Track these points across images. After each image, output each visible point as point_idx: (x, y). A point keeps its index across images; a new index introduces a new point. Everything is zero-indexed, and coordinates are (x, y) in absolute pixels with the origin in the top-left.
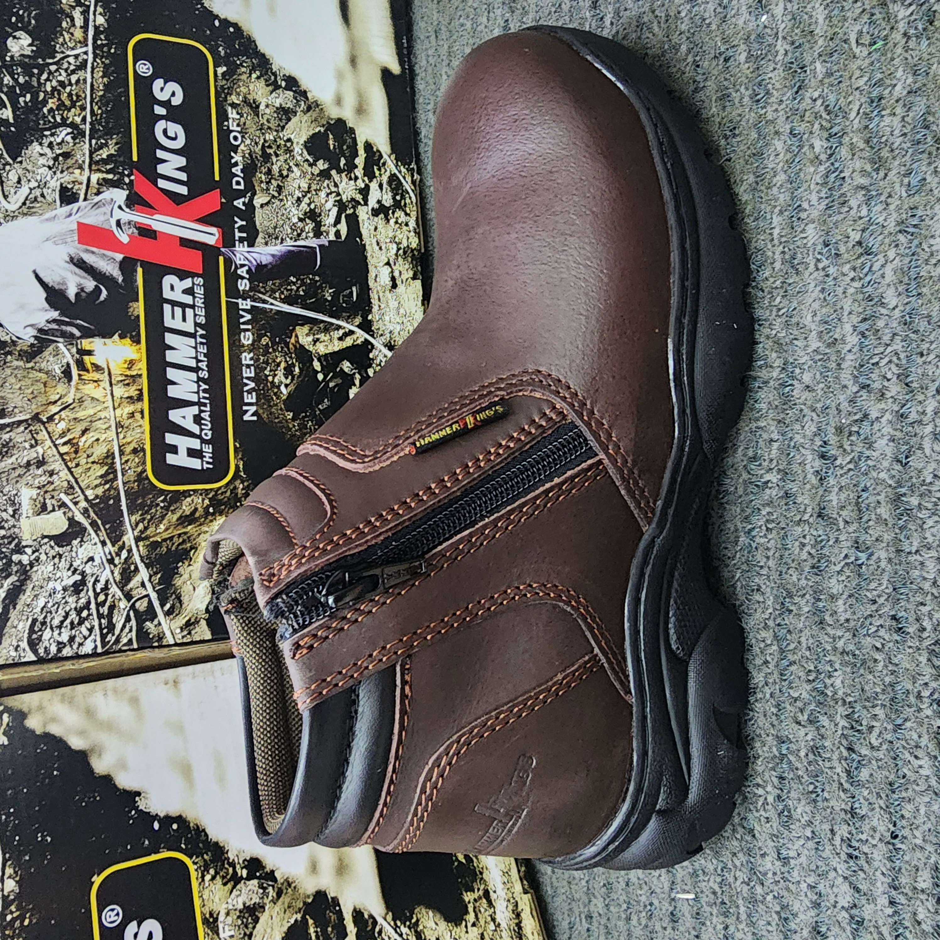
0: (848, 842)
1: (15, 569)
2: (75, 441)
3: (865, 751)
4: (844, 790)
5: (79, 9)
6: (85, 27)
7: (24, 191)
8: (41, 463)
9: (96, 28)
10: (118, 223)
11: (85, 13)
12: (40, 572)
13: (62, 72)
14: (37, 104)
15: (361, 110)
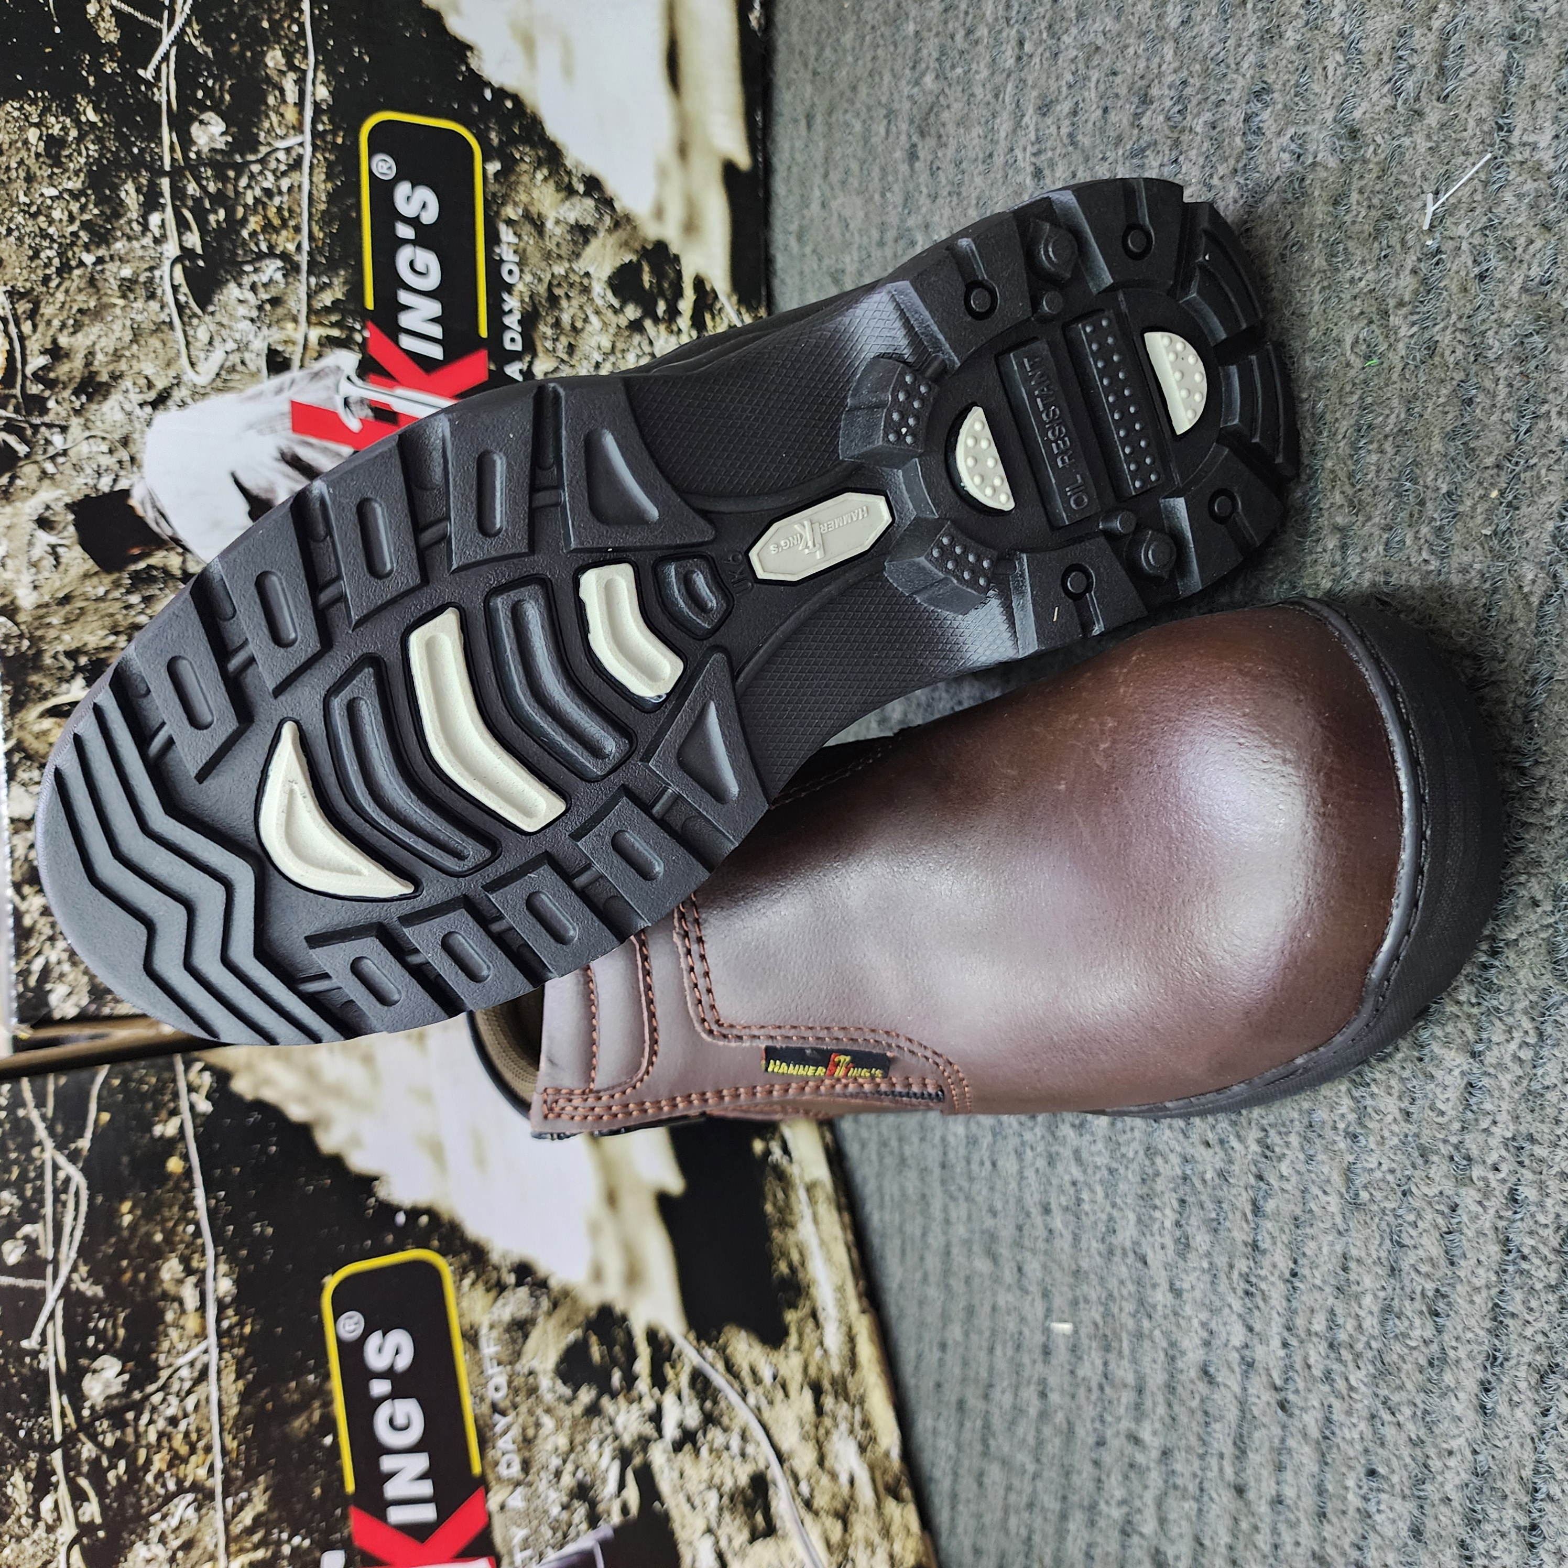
3: (1273, 1180)
4: (1247, 1221)
5: (292, 76)
6: (300, 105)
7: (218, 356)
9: (316, 104)
10: (346, 403)
11: (300, 82)
13: (269, 175)
14: (234, 225)
15: (691, 227)
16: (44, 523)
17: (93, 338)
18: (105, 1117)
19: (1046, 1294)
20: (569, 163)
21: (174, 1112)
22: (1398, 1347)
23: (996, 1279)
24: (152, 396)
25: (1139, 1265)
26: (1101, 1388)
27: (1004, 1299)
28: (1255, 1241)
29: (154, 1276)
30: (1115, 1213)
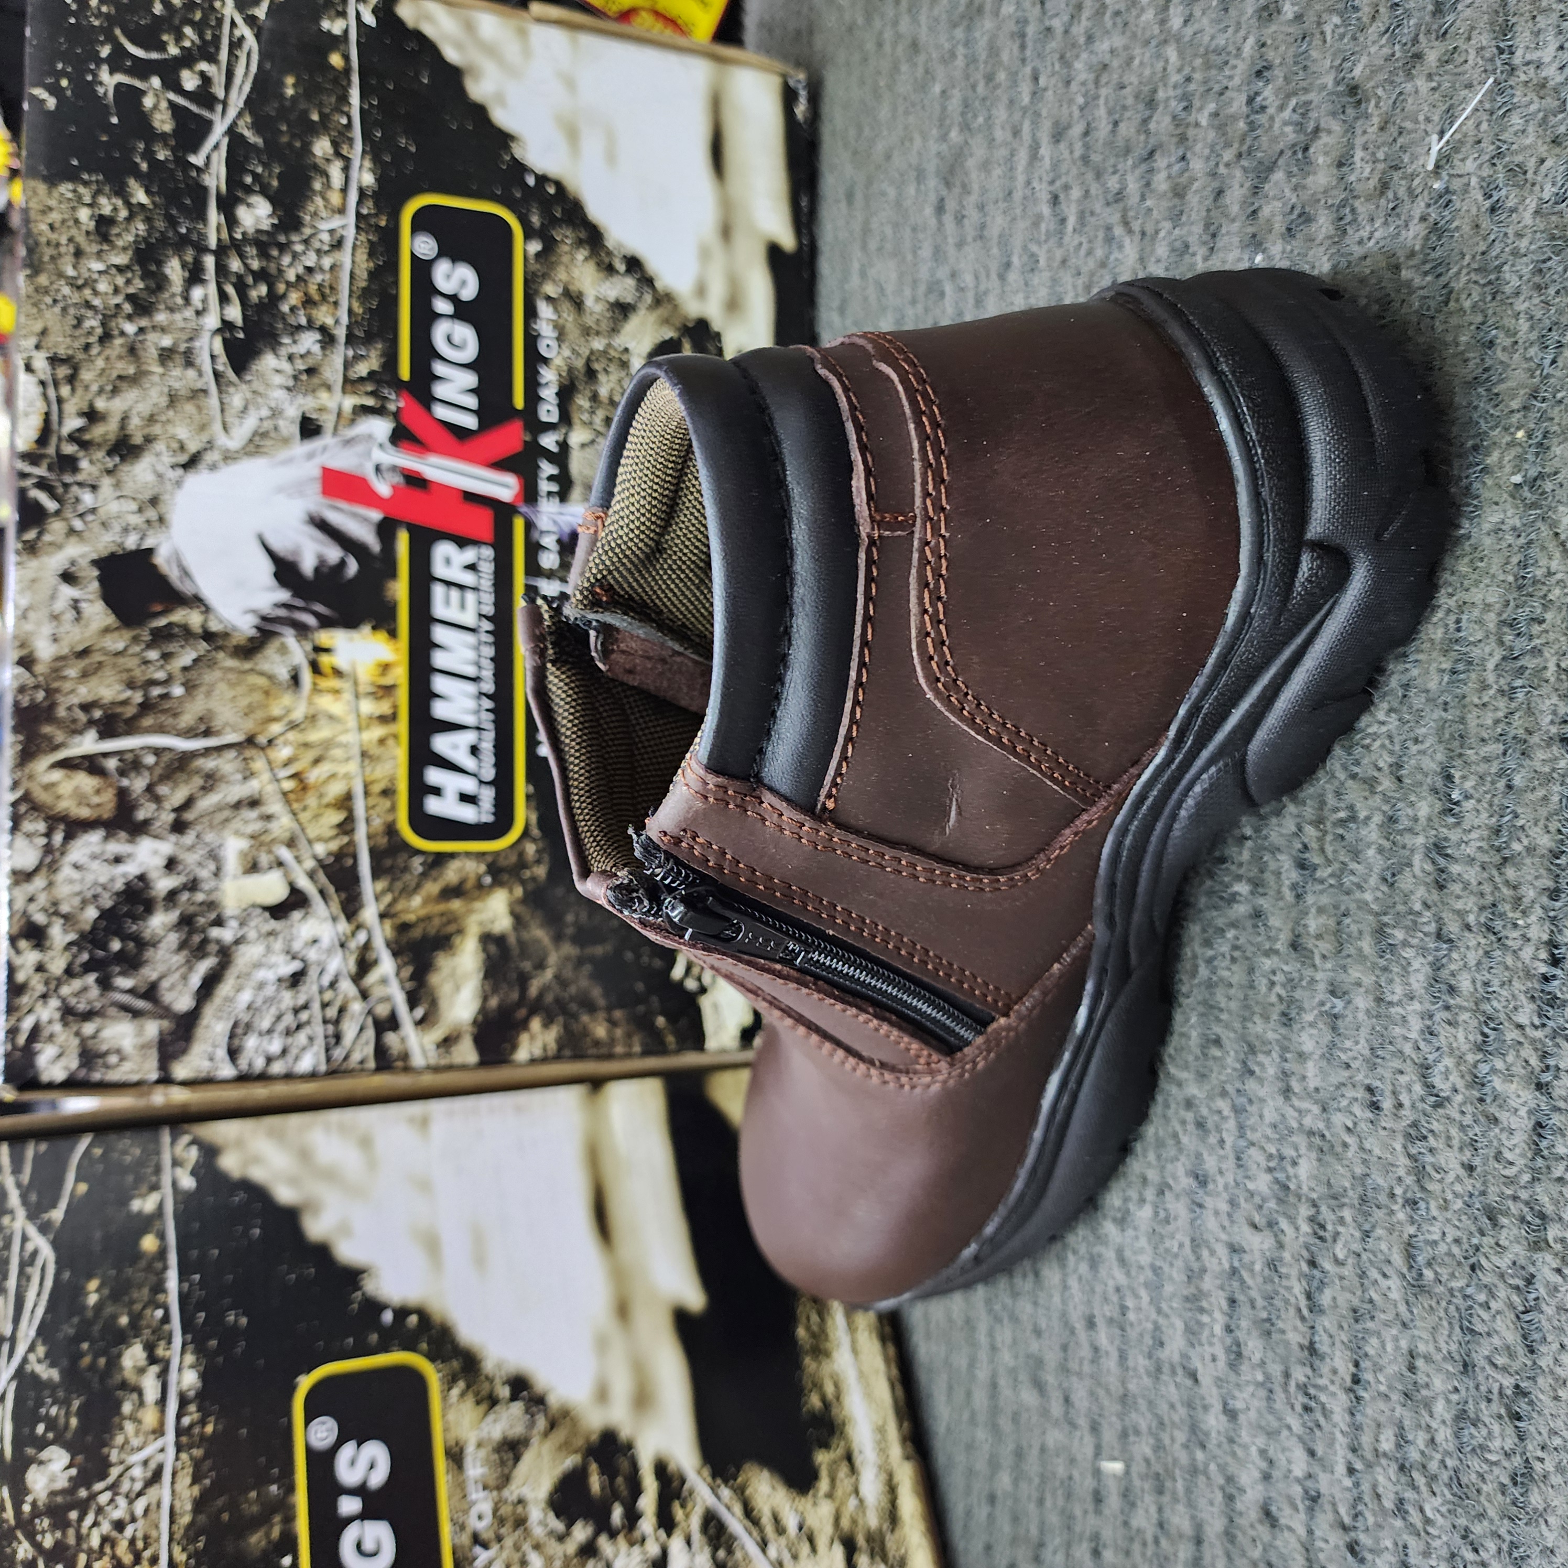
0: (1303, 1388)
1: (213, 948)
2: (303, 775)
3: (1327, 1265)
4: (1303, 1319)
5: (338, 164)
6: (345, 190)
7: (251, 422)
8: (254, 803)
9: (361, 189)
10: (378, 469)
11: (346, 169)
12: (245, 955)
13: (312, 254)
14: (274, 298)
15: (734, 304)
16: (68, 577)
17: (129, 403)
18: (83, 1188)
19: (1095, 1428)
20: (610, 243)
21: (155, 1187)
22: (1476, 1464)
23: (1045, 1412)
24: (184, 458)
25: (1189, 1382)
26: (1157, 1541)
27: (1054, 1437)
28: (1312, 1343)
29: (114, 1363)
30: (1161, 1321)
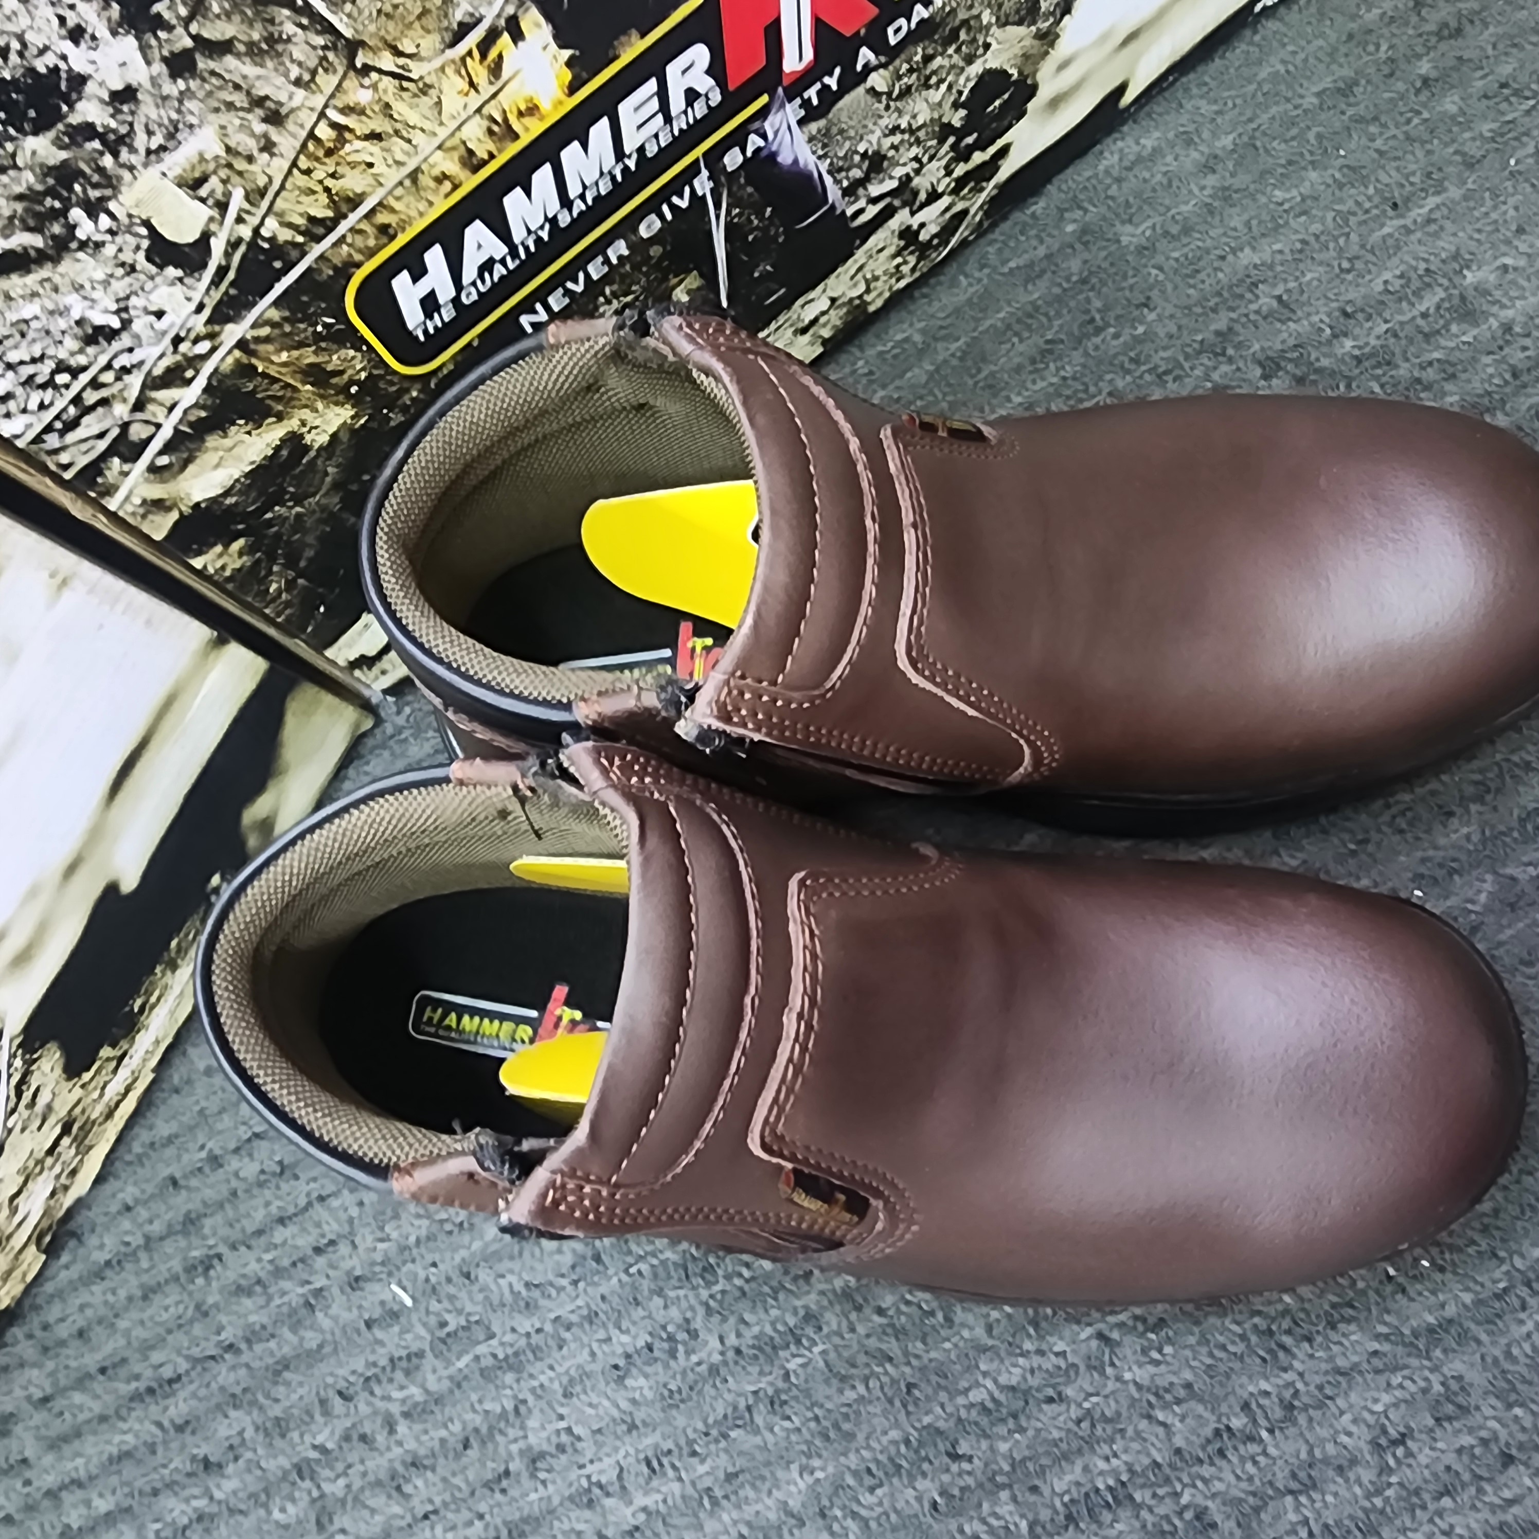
1: (57, 229)
2: (347, 135)
8: (275, 118)
12: (78, 266)
